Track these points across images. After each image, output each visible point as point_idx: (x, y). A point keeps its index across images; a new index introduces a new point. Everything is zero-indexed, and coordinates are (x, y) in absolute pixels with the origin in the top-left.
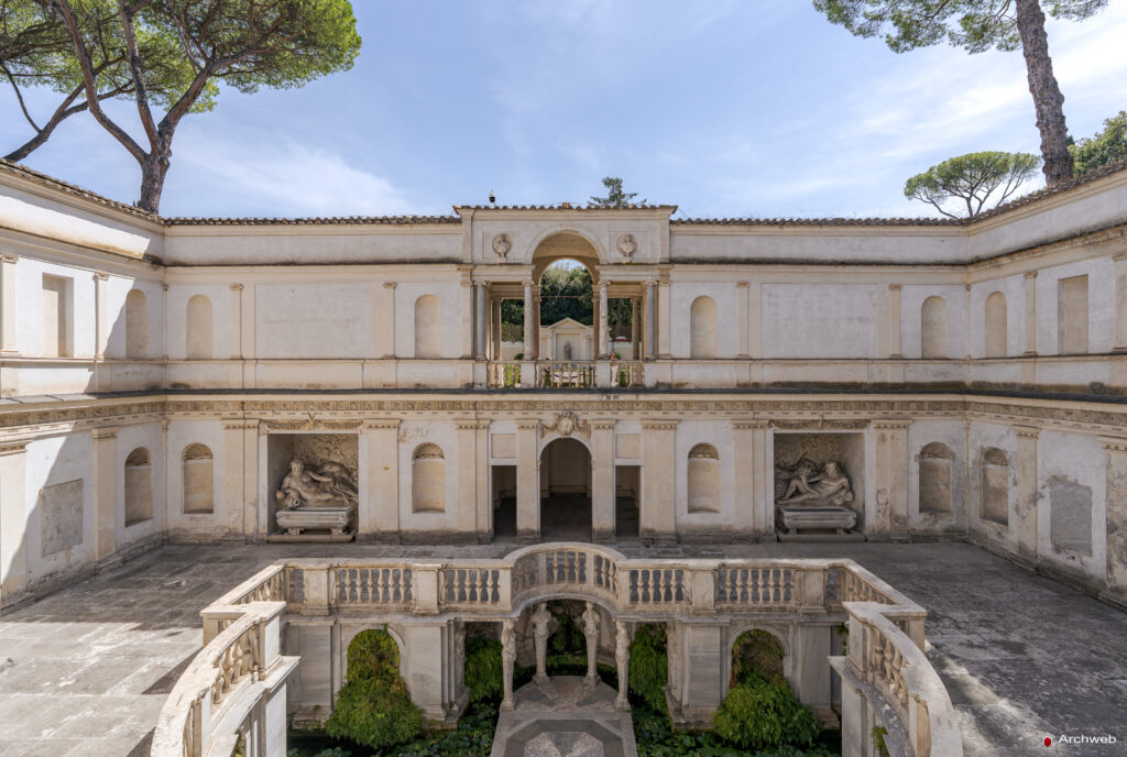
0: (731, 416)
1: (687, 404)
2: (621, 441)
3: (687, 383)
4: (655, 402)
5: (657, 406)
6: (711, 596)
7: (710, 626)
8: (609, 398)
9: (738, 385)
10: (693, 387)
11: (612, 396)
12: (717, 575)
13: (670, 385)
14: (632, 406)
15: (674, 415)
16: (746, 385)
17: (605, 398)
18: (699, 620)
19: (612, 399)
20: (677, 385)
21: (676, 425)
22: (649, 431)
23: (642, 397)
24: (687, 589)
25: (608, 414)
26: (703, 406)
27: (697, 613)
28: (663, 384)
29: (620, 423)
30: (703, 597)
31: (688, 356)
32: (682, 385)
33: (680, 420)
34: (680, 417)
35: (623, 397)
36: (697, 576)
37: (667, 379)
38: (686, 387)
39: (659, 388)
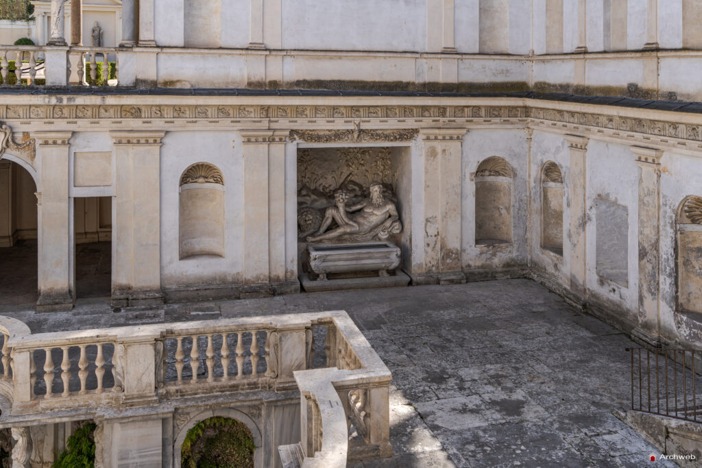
0: (239, 126)
1: (178, 110)
2: (81, 163)
3: (178, 81)
4: (132, 107)
5: (136, 112)
6: (150, 378)
7: (146, 419)
8: (61, 100)
9: (250, 84)
10: (188, 86)
11: (65, 99)
12: (160, 346)
13: (155, 83)
14: (97, 113)
15: (158, 124)
16: (260, 84)
17: (54, 101)
18: (129, 413)
19: (65, 102)
20: (166, 83)
21: (162, 138)
22: (122, 147)
23: (111, 100)
24: (119, 369)
25: (61, 124)
26: (201, 112)
27: (129, 403)
28: (144, 81)
29: (81, 135)
30: (139, 380)
31: (182, 44)
32: (172, 83)
33: (167, 132)
34: (168, 127)
35: (80, 100)
36: (130, 350)
37: (150, 74)
38: (178, 86)
39: (138, 87)
